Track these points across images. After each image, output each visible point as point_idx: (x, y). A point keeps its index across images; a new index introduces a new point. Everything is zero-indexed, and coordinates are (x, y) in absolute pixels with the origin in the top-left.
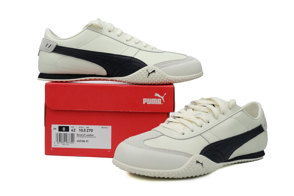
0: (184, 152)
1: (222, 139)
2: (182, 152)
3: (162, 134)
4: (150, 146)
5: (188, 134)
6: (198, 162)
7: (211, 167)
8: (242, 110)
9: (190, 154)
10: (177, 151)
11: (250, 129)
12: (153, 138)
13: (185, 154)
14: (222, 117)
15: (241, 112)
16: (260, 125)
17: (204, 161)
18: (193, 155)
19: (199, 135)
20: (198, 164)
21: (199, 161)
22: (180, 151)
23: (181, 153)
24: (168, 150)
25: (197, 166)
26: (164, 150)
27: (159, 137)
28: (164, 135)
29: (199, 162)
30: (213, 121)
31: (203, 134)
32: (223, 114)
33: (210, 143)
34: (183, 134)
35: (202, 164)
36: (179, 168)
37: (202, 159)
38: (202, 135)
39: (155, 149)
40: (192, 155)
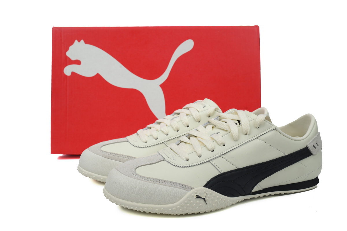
0: (182, 183)
1: (240, 168)
2: (180, 184)
3: (163, 159)
4: (141, 175)
5: (194, 159)
6: (198, 197)
7: (219, 203)
8: (274, 129)
9: (190, 187)
10: (173, 183)
11: (287, 153)
12: (150, 164)
13: (184, 186)
14: (244, 139)
15: (274, 131)
16: (305, 146)
17: (209, 195)
18: (194, 188)
19: (207, 162)
20: (199, 199)
21: (200, 195)
22: (177, 182)
23: (178, 185)
24: (162, 180)
25: (198, 201)
26: (157, 181)
27: (158, 162)
28: (165, 160)
29: (200, 197)
30: (230, 144)
31: (213, 160)
32: (246, 134)
33: (222, 172)
34: (188, 160)
35: (204, 199)
36: (174, 203)
37: (205, 193)
38: (211, 161)
39: (146, 179)
40: (192, 188)
